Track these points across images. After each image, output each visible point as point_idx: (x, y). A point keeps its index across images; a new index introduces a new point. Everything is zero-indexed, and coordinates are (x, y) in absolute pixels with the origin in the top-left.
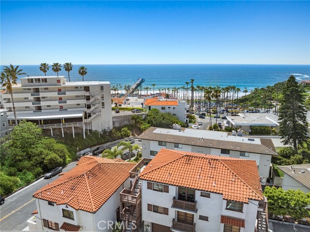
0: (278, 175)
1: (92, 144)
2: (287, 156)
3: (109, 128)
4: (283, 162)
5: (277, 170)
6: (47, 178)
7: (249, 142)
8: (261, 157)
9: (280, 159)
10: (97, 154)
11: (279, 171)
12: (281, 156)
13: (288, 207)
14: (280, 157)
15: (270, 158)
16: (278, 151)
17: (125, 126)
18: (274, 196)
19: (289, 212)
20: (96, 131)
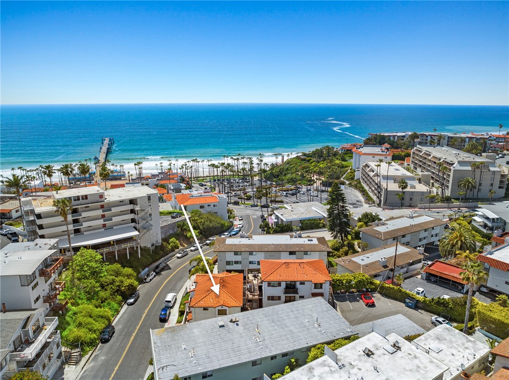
0: (332, 266)
1: (149, 263)
2: (337, 249)
3: (157, 241)
4: (335, 255)
5: (331, 262)
6: (132, 304)
7: (309, 242)
8: (319, 253)
9: (333, 253)
10: (159, 273)
11: (333, 262)
12: (333, 249)
13: (342, 285)
14: (333, 251)
15: (326, 253)
16: (330, 244)
17: (171, 236)
18: (334, 280)
19: (343, 288)
20: (145, 247)
